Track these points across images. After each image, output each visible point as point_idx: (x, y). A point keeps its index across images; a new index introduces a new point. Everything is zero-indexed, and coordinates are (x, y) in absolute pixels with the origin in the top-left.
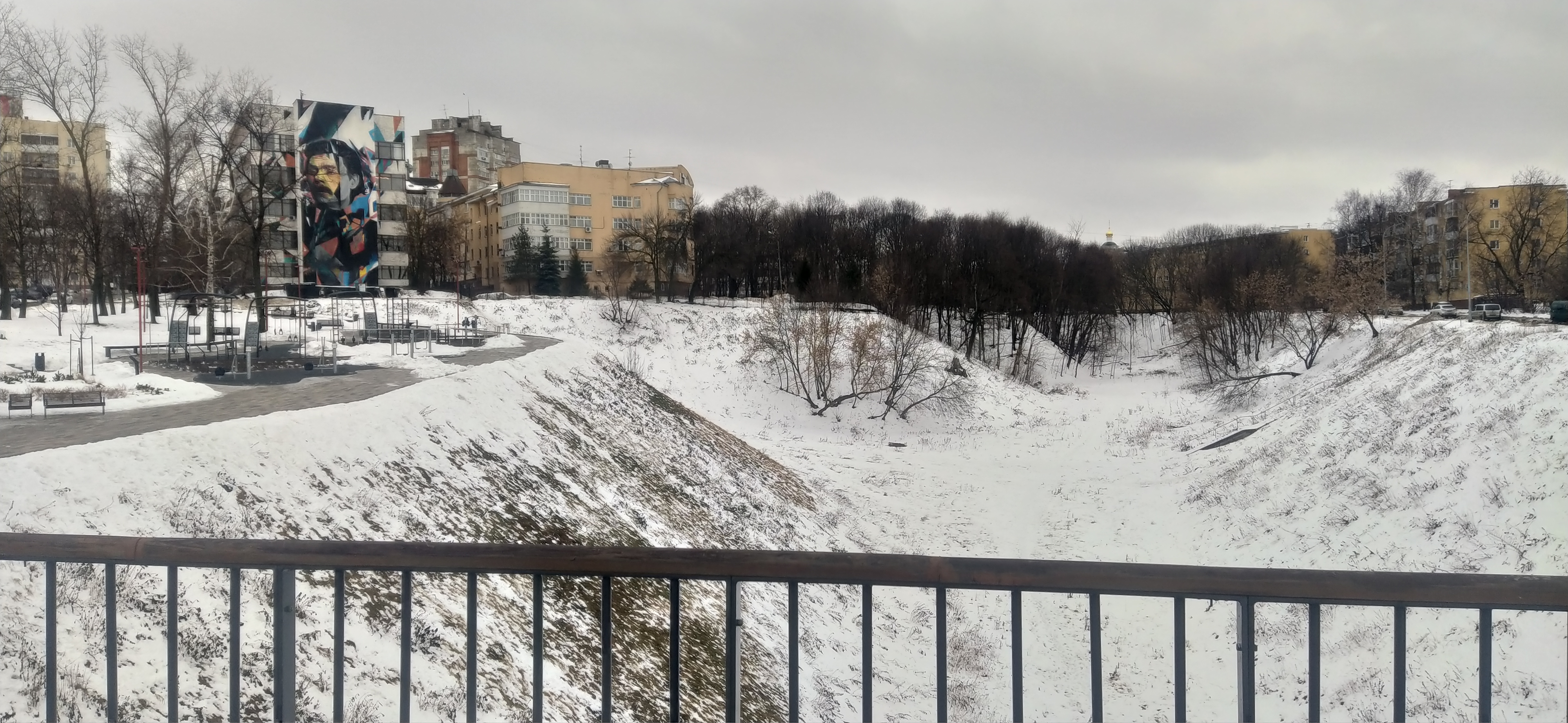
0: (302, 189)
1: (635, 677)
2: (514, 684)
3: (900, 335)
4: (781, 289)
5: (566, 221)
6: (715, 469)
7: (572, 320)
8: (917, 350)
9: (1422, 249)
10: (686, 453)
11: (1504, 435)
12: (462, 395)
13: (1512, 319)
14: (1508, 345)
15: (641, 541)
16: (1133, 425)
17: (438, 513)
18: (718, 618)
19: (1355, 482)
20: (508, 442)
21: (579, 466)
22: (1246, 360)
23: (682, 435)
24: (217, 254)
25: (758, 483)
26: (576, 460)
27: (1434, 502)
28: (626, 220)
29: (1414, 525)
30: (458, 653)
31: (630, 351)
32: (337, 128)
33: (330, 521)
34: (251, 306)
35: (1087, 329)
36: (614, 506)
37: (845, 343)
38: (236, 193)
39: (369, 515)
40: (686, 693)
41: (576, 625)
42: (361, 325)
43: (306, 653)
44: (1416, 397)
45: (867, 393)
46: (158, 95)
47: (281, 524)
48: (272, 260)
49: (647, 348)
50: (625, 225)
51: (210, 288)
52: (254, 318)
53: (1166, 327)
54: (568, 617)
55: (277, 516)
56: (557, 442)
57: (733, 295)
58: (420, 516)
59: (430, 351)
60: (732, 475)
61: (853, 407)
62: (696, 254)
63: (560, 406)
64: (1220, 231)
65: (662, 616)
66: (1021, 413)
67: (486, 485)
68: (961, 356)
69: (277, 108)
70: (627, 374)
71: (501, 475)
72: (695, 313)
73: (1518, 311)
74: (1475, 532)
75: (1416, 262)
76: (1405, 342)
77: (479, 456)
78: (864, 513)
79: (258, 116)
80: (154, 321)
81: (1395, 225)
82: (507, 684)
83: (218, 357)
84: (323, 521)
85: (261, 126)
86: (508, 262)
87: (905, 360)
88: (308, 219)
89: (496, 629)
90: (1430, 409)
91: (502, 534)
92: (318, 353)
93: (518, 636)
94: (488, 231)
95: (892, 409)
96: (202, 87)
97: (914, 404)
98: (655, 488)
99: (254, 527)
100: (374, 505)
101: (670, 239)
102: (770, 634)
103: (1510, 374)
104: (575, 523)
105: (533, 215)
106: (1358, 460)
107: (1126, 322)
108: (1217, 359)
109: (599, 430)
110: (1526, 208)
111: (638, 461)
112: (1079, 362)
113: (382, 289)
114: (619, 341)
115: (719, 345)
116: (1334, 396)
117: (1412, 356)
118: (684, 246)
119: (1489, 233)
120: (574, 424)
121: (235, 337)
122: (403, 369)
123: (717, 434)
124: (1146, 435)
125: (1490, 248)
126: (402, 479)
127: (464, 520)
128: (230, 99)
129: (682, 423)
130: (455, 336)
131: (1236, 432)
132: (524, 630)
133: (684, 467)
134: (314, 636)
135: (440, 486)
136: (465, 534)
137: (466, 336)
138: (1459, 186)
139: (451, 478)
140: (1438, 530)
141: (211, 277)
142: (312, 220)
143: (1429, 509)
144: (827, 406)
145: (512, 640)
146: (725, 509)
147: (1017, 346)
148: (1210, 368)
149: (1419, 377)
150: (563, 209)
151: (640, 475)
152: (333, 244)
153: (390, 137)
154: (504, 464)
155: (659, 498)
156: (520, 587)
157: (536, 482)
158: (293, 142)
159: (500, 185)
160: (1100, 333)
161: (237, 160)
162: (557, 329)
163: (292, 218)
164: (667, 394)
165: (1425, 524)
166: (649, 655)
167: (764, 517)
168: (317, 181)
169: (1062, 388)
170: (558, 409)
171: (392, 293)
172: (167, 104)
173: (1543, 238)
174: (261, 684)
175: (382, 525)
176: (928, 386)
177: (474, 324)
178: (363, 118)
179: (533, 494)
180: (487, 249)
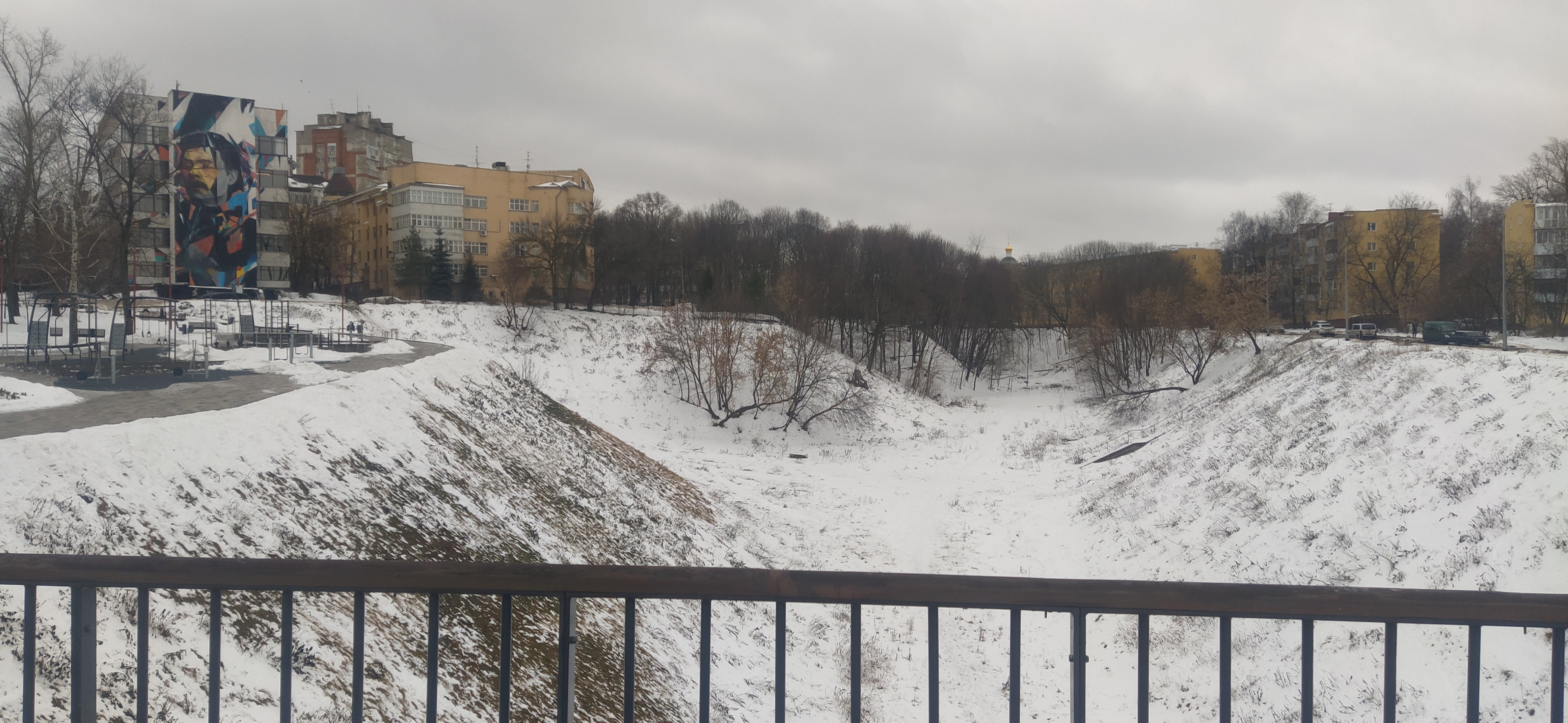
0: (176, 185)
1: (524, 694)
2: (394, 704)
3: (802, 346)
4: (682, 298)
5: (460, 224)
6: (611, 481)
7: (464, 326)
8: (819, 361)
9: (1303, 269)
10: (582, 464)
11: (1378, 449)
12: (345, 403)
13: (1387, 338)
14: (1382, 363)
15: (534, 554)
16: (1029, 438)
17: (315, 526)
18: (611, 633)
19: (1237, 494)
20: (394, 453)
21: (469, 477)
22: (1137, 375)
23: (577, 446)
24: (82, 251)
25: (656, 494)
26: (466, 471)
27: (1310, 515)
28: (523, 224)
29: (1292, 537)
30: (335, 672)
31: (525, 358)
32: (215, 121)
33: (197, 534)
34: (116, 307)
35: (986, 342)
36: (505, 519)
37: (748, 353)
38: (104, 187)
39: (240, 528)
40: (576, 710)
41: (462, 641)
42: (236, 328)
43: (170, 673)
44: (1295, 413)
45: (769, 404)
46: (20, 81)
47: (145, 537)
48: (141, 258)
49: (543, 356)
50: (522, 229)
51: (74, 287)
52: (120, 320)
53: (1062, 342)
54: (454, 634)
55: (141, 529)
56: (446, 452)
57: (634, 303)
58: (295, 529)
59: (311, 357)
60: (629, 487)
61: (755, 418)
62: (596, 261)
63: (449, 415)
64: (1114, 248)
65: (553, 632)
66: (920, 426)
67: (368, 496)
68: (862, 368)
69: (151, 99)
70: (521, 383)
71: (385, 486)
72: (594, 321)
73: (1392, 331)
74: (1350, 544)
75: (1297, 282)
76: (1286, 359)
77: (361, 466)
78: (763, 525)
79: (129, 106)
80: (12, 321)
81: (1277, 247)
82: (387, 704)
83: (80, 361)
84: (190, 534)
85: (132, 117)
86: (398, 265)
87: (807, 371)
88: (181, 216)
89: (376, 648)
90: (1308, 425)
91: (385, 548)
92: (189, 358)
93: (399, 654)
94: (377, 232)
95: (793, 421)
96: (68, 74)
97: (816, 416)
98: (549, 500)
99: (115, 540)
100: (245, 518)
101: (568, 245)
102: (665, 648)
103: (1384, 391)
104: (463, 536)
105: (425, 217)
106: (1240, 473)
107: (1024, 337)
108: (1109, 373)
109: (490, 440)
110: (1402, 232)
111: (531, 473)
112: (978, 375)
113: (261, 291)
114: (514, 348)
115: (618, 353)
116: (1218, 410)
117: (1292, 373)
118: (584, 252)
119: (1366, 255)
120: (464, 433)
121: (100, 339)
122: (281, 375)
123: (615, 445)
124: (1041, 448)
125: (1367, 270)
126: (277, 490)
127: (344, 533)
128: (99, 87)
129: (578, 434)
130: (339, 341)
131: (1127, 445)
132: (406, 647)
133: (580, 478)
134: (179, 655)
135: (319, 498)
136: (344, 548)
137: (351, 341)
138: (1338, 209)
139: (330, 490)
140: (1314, 542)
141: (74, 275)
142: (186, 217)
143: (1306, 521)
144: (728, 417)
145: (394, 659)
146: (622, 521)
147: (917, 358)
148: (1103, 382)
149: (1298, 393)
150: (457, 212)
151: (533, 487)
152: (208, 242)
153: (271, 131)
154: (388, 475)
155: (552, 510)
156: (403, 603)
157: (423, 494)
158: (167, 135)
159: (390, 184)
160: (998, 346)
161: (106, 152)
162: (450, 335)
163: (164, 215)
164: (564, 404)
165: (1303, 536)
166: (538, 672)
167: (662, 530)
168: (192, 176)
169: (961, 400)
170: (448, 418)
171: (271, 295)
172: (30, 91)
173: (1417, 261)
174: (120, 706)
175: (254, 539)
176: (830, 397)
177: (360, 329)
178: (243, 110)
179: (420, 506)
180: (375, 251)
